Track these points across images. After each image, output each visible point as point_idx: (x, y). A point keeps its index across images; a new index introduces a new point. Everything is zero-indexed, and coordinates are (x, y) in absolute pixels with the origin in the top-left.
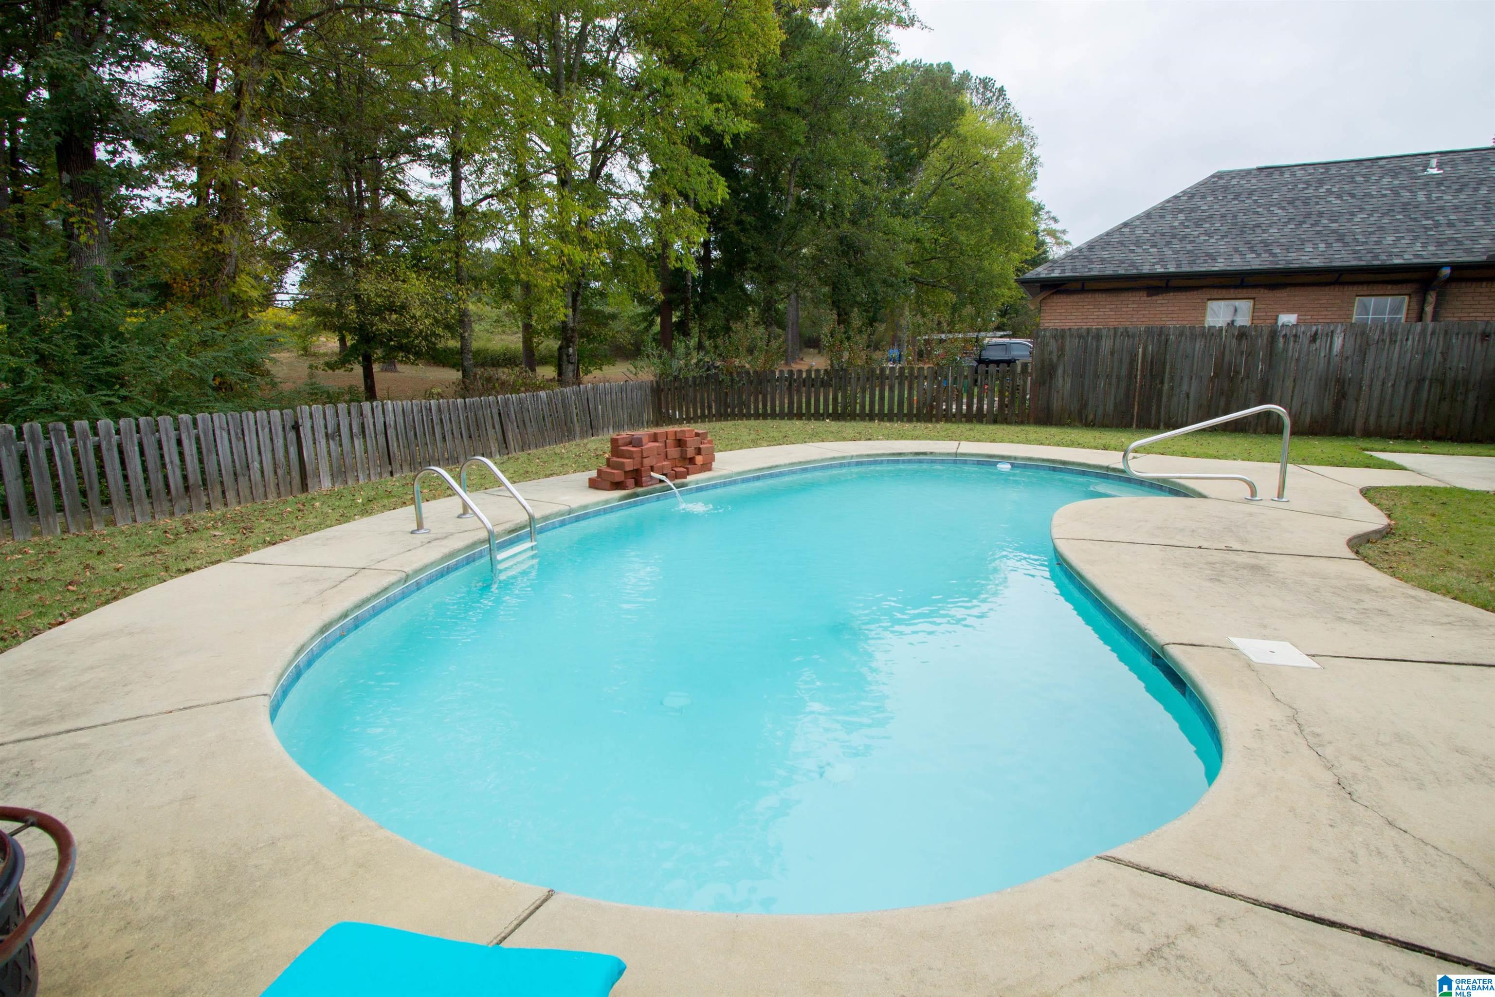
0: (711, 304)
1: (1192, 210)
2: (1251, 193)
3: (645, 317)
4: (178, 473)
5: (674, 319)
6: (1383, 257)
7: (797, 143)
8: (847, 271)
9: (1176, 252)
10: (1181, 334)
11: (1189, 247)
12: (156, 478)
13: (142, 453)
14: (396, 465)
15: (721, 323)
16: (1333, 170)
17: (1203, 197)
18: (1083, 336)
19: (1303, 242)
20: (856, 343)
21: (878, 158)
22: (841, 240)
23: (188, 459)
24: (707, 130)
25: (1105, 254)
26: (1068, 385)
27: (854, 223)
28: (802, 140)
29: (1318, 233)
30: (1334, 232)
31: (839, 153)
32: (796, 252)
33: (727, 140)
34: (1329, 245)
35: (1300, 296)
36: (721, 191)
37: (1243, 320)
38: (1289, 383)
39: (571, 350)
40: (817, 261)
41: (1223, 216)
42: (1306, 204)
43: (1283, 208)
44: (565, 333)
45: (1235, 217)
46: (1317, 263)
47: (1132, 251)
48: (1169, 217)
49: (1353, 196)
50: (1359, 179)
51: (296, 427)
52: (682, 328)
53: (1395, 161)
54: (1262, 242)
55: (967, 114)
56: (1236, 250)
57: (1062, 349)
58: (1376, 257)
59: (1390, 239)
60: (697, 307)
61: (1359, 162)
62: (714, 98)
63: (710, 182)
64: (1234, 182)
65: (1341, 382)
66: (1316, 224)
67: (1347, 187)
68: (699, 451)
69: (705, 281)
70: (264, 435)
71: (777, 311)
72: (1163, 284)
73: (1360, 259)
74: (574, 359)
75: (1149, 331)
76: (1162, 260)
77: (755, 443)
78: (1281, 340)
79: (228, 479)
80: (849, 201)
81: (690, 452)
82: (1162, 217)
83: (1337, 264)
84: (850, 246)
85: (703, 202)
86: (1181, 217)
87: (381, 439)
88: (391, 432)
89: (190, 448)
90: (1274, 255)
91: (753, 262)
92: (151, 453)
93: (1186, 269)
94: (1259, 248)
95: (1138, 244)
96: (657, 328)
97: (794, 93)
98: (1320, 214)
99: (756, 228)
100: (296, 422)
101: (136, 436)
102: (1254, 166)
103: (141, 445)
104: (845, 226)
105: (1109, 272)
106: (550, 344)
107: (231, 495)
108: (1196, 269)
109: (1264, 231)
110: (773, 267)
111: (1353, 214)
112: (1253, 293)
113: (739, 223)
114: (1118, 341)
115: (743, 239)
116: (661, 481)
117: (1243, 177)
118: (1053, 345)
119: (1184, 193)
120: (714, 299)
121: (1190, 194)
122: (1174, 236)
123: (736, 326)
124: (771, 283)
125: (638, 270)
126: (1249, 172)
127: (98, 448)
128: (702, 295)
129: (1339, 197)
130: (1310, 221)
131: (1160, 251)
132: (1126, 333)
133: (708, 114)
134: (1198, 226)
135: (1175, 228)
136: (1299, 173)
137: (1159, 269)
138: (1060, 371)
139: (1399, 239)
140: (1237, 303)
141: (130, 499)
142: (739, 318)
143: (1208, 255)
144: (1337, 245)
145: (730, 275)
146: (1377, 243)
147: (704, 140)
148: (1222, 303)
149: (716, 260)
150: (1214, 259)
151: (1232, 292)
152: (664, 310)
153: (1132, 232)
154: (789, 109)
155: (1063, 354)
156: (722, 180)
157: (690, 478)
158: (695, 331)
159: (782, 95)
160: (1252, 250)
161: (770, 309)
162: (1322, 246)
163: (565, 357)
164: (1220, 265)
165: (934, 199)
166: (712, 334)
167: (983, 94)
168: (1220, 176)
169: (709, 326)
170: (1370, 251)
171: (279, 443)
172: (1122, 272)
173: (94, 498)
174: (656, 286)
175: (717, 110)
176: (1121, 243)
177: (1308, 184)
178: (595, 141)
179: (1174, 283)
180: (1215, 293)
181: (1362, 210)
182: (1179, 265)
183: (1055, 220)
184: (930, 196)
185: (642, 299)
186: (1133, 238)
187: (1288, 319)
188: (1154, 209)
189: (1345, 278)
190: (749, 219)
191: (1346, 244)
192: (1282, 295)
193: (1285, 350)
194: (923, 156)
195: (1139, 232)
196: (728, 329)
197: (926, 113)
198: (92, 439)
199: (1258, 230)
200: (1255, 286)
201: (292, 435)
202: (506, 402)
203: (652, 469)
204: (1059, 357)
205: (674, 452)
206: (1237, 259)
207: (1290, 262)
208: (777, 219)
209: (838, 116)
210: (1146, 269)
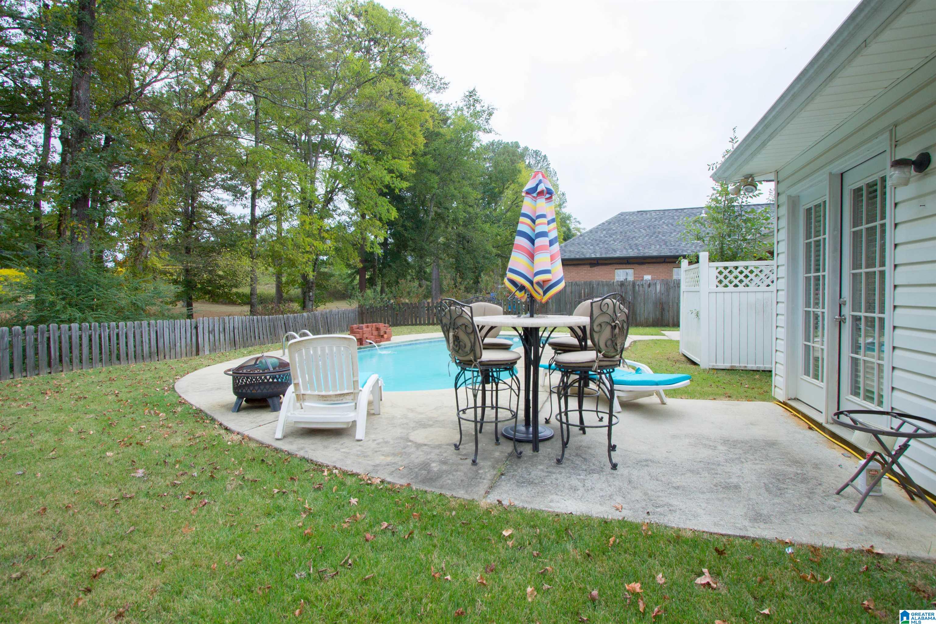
0: (388, 269)
1: (609, 230)
2: (633, 222)
3: (350, 276)
4: (148, 346)
5: (367, 277)
6: (680, 252)
7: (434, 187)
8: (462, 251)
9: (601, 249)
10: (598, 284)
11: (606, 246)
12: (139, 348)
13: (134, 337)
14: (238, 346)
15: (394, 279)
16: (667, 213)
17: (614, 224)
19: (651, 245)
20: (460, 289)
21: (475, 195)
22: (459, 235)
23: (152, 340)
24: (388, 187)
25: (572, 249)
27: (465, 226)
28: (436, 186)
29: (657, 241)
30: (663, 240)
31: (456, 192)
32: (435, 241)
33: (397, 191)
34: (661, 246)
35: (652, 267)
36: (394, 214)
37: (631, 278)
38: (642, 304)
39: (311, 294)
40: (447, 246)
41: (621, 232)
42: (654, 228)
43: (645, 230)
44: (306, 285)
45: (626, 233)
46: (655, 254)
47: (583, 248)
48: (599, 233)
49: (672, 225)
50: (676, 217)
51: (196, 328)
52: (372, 282)
53: (690, 210)
54: (635, 244)
55: (523, 173)
56: (625, 248)
58: (677, 252)
59: (684, 244)
60: (380, 270)
61: (677, 210)
62: (391, 171)
63: (388, 210)
64: (627, 217)
65: (662, 304)
66: (657, 237)
67: (671, 221)
68: (385, 333)
69: (385, 256)
70: (183, 331)
71: (425, 273)
72: (596, 262)
73: (671, 252)
74: (313, 298)
75: (585, 283)
76: (594, 252)
77: (410, 333)
78: (637, 287)
79: (167, 350)
80: (462, 215)
81: (382, 333)
82: (597, 232)
83: (662, 254)
84: (464, 238)
85: (384, 218)
86: (604, 232)
87: (232, 334)
88: (236, 331)
89: (153, 336)
90: (639, 250)
91: (411, 247)
92: (138, 337)
93: (604, 256)
94: (634, 247)
95: (585, 244)
96: (356, 282)
97: (431, 163)
98: (659, 233)
99: (412, 229)
100: (197, 325)
101: (133, 330)
102: (636, 210)
103: (134, 333)
104: (460, 228)
105: (572, 257)
106: (295, 291)
107: (167, 357)
108: (608, 256)
109: (637, 240)
110: (422, 249)
111: (671, 233)
112: (632, 266)
113: (403, 226)
114: (573, 287)
115: (406, 235)
116: (371, 343)
117: (631, 215)
119: (607, 222)
120: (390, 266)
121: (609, 222)
122: (600, 241)
123: (402, 281)
124: (421, 257)
125: (349, 252)
126: (633, 213)
127: (118, 335)
128: (382, 264)
129: (667, 225)
130: (655, 236)
131: (594, 248)
132: (576, 284)
133: (387, 179)
134: (611, 237)
135: (601, 237)
136: (653, 214)
137: (593, 256)
139: (687, 244)
140: (627, 270)
141: (128, 359)
142: (404, 276)
143: (613, 250)
144: (664, 246)
145: (399, 252)
146: (679, 246)
147: (385, 190)
148: (621, 271)
149: (391, 244)
150: (615, 252)
151: (624, 266)
152: (361, 272)
153: (584, 239)
154: (429, 171)
156: (394, 209)
157: (382, 343)
158: (379, 283)
159: (425, 165)
160: (631, 248)
161: (421, 271)
162: (658, 246)
163: (307, 297)
164: (618, 254)
165: (509, 214)
166: (389, 285)
167: (536, 158)
168: (622, 214)
169: (387, 280)
170: (675, 249)
171: (189, 335)
172: (578, 257)
173: (114, 356)
174: (358, 259)
175: (392, 177)
176: (578, 244)
177: (656, 219)
178: (327, 188)
179: (600, 262)
180: (617, 266)
181: (675, 231)
182: (601, 254)
183: (580, 223)
184: (507, 212)
185: (348, 266)
186: (584, 241)
187: (648, 277)
188: (594, 228)
189: (667, 260)
190: (408, 224)
191: (667, 246)
192: (644, 267)
193: (639, 291)
194: (501, 192)
195: (586, 239)
196: (397, 283)
197: (501, 172)
198: (117, 330)
199: (634, 239)
200: (633, 263)
201: (194, 331)
202: (288, 318)
203: (367, 338)
205: (375, 333)
206: (624, 252)
207: (644, 253)
208: (424, 223)
209: (454, 174)
210: (588, 256)
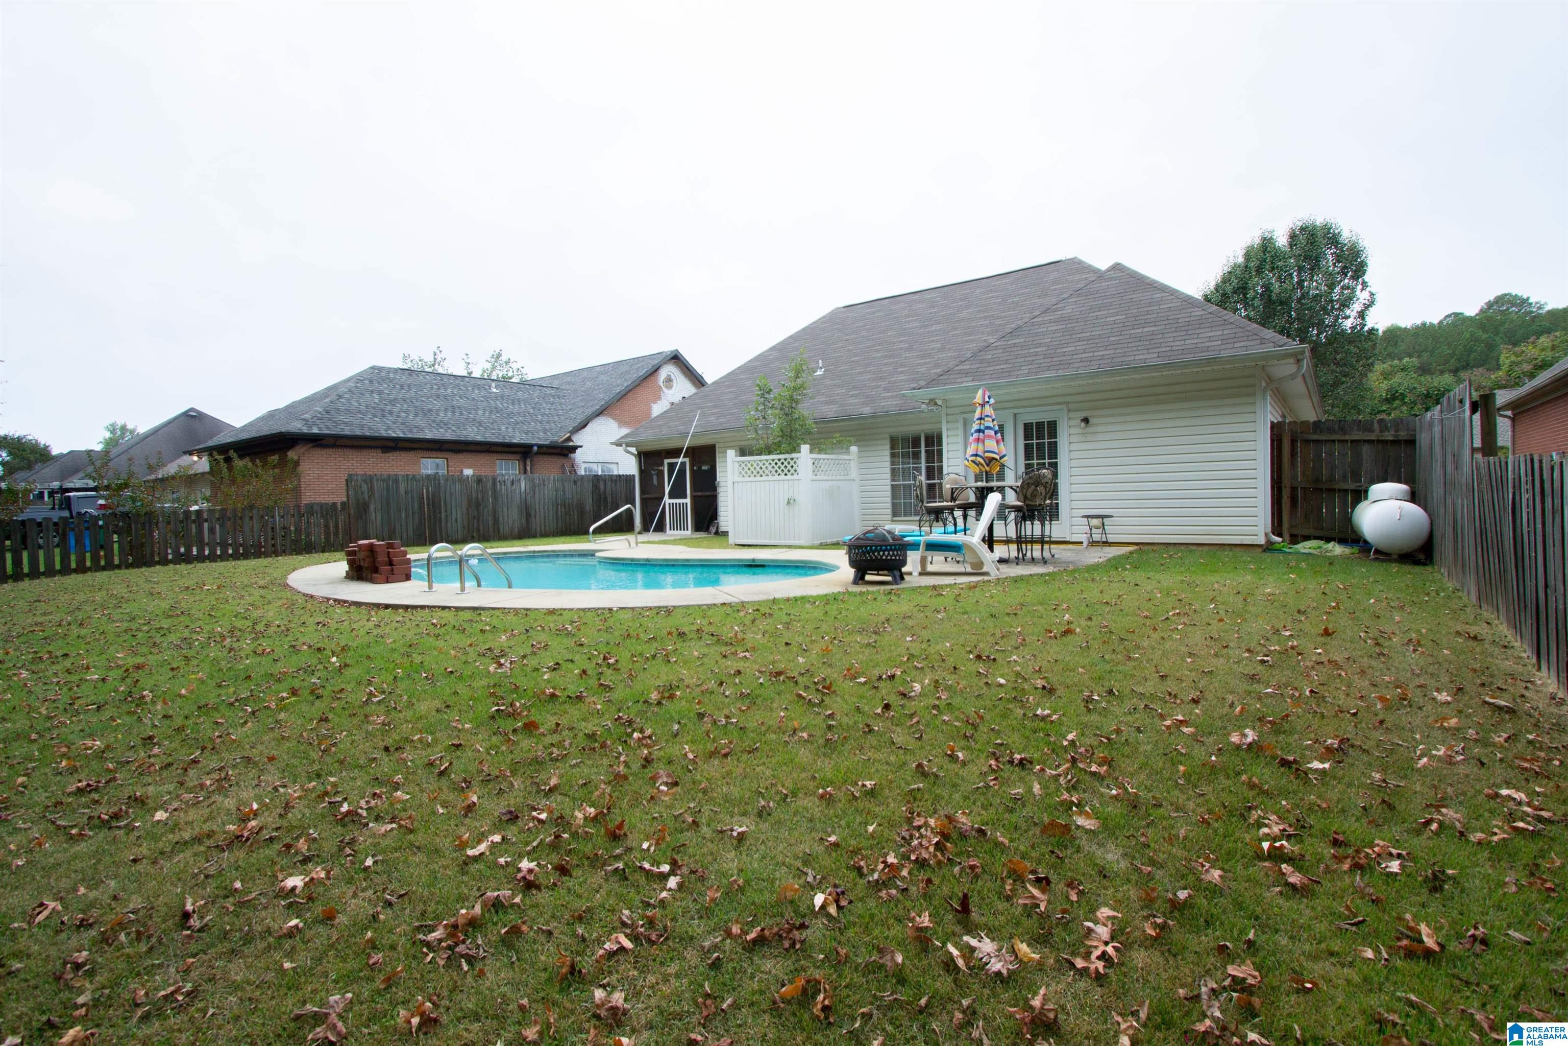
2: (409, 386)
6: (507, 438)
16: (445, 379)
18: (386, 480)
19: (463, 424)
26: (379, 517)
29: (467, 419)
30: (474, 420)
34: (478, 428)
35: (471, 458)
37: (443, 472)
42: (446, 399)
43: (436, 400)
46: (479, 438)
49: (467, 398)
50: (463, 388)
54: (441, 422)
56: (431, 426)
57: (371, 489)
58: (505, 438)
64: (391, 376)
66: (461, 413)
67: (461, 392)
72: (392, 445)
73: (498, 438)
76: (394, 429)
83: (489, 440)
90: (453, 431)
93: (410, 436)
98: (459, 407)
108: (413, 436)
109: (437, 415)
111: (476, 410)
112: (446, 455)
118: (365, 487)
130: (457, 411)
136: (428, 377)
137: (391, 434)
138: (372, 507)
140: (437, 460)
143: (416, 427)
144: (482, 429)
146: (499, 429)
148: (430, 460)
150: (422, 431)
151: (434, 454)
155: (373, 494)
160: (440, 427)
162: (475, 428)
164: (429, 435)
168: (375, 368)
172: (367, 434)
177: (437, 385)
179: (401, 445)
180: (426, 453)
181: (478, 408)
182: (404, 433)
187: (468, 472)
189: (493, 448)
199: (433, 413)
200: (448, 450)
204: (369, 497)
206: (435, 432)
207: (464, 437)
210: (384, 434)
